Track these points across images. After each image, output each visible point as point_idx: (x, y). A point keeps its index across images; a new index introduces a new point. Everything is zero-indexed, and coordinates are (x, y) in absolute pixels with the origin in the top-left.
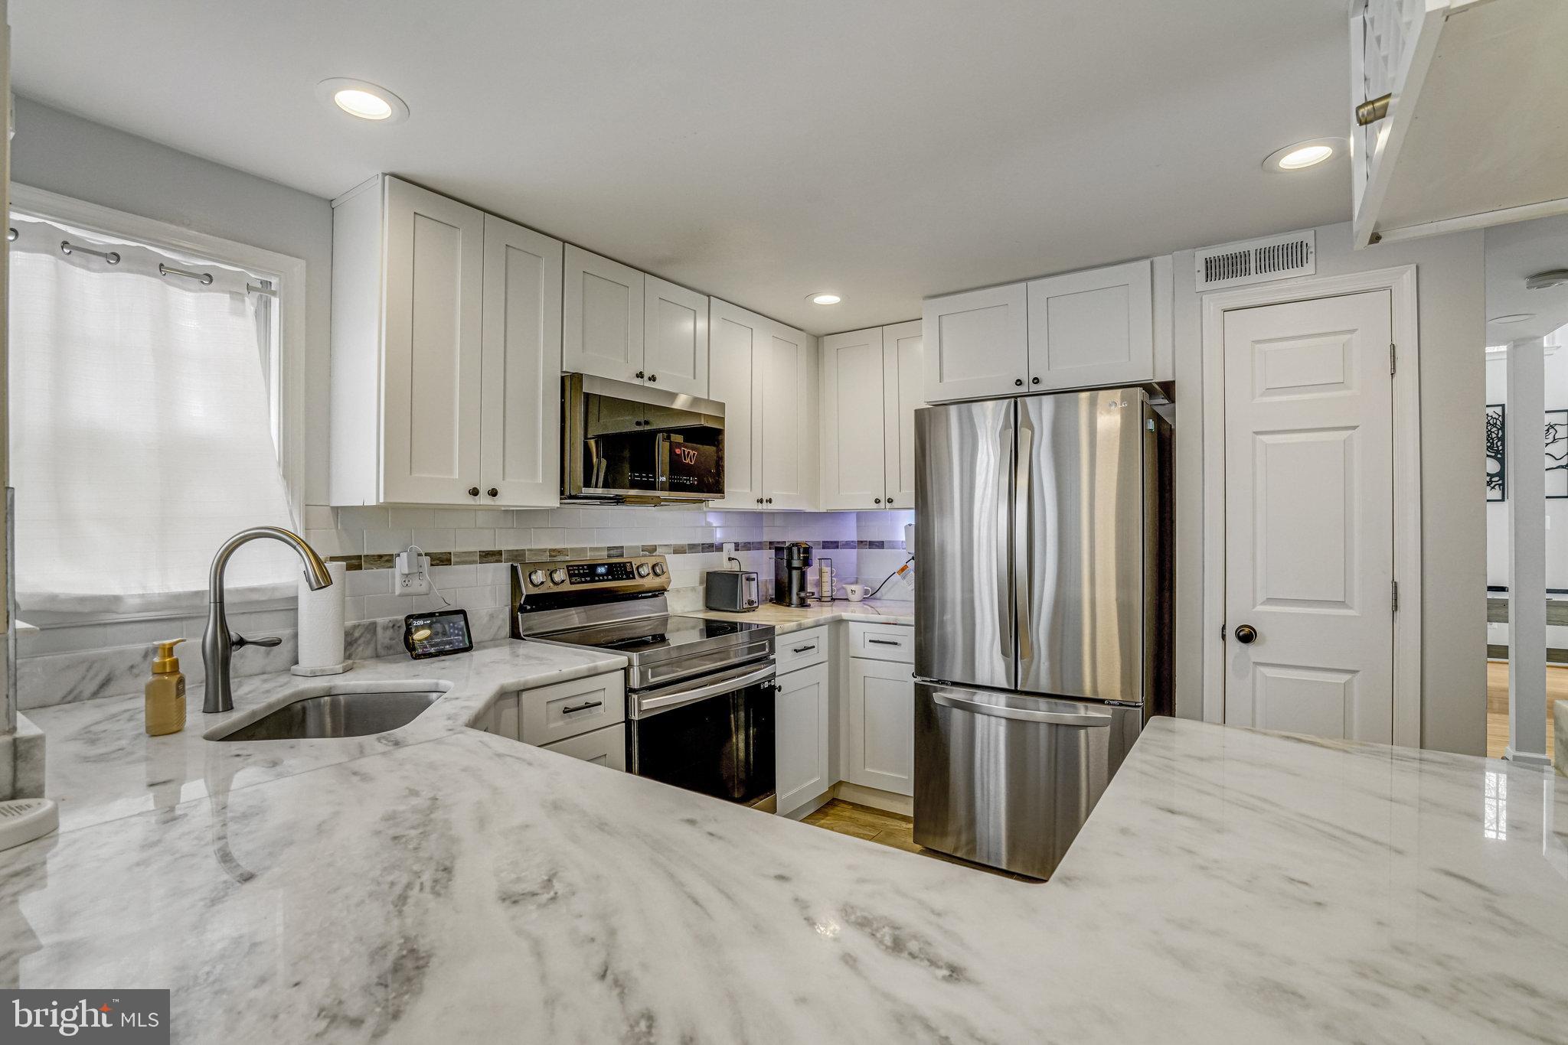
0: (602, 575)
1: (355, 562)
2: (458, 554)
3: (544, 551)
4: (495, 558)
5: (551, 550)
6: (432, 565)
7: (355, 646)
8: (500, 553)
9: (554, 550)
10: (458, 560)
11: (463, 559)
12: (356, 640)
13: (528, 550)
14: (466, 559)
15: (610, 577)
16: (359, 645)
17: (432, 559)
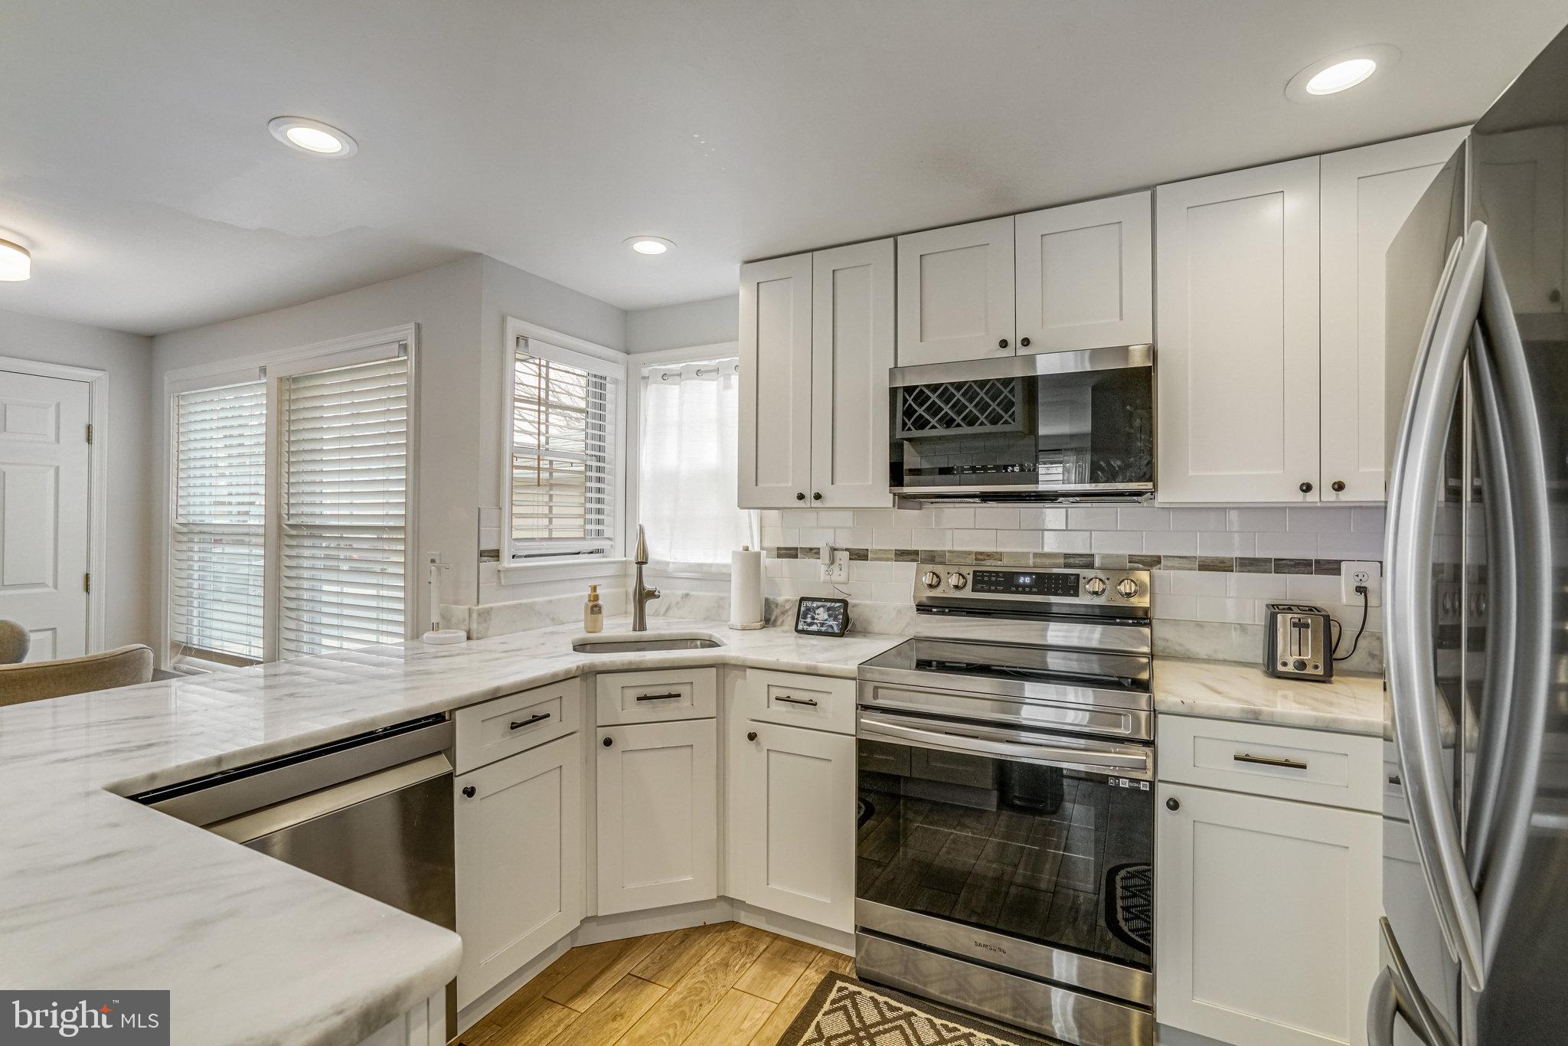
0: (1024, 586)
1: (793, 552)
2: (877, 551)
3: (969, 553)
4: (911, 557)
5: (977, 553)
6: (850, 559)
7: (786, 615)
8: (916, 553)
9: (982, 553)
10: (874, 556)
11: (879, 556)
12: (787, 611)
13: (949, 551)
14: (882, 556)
15: (1035, 590)
16: (788, 616)
17: (851, 554)
